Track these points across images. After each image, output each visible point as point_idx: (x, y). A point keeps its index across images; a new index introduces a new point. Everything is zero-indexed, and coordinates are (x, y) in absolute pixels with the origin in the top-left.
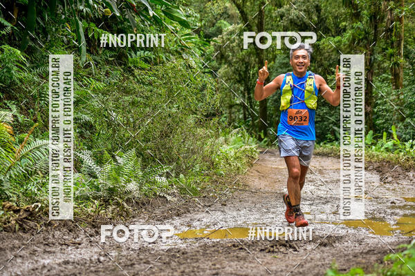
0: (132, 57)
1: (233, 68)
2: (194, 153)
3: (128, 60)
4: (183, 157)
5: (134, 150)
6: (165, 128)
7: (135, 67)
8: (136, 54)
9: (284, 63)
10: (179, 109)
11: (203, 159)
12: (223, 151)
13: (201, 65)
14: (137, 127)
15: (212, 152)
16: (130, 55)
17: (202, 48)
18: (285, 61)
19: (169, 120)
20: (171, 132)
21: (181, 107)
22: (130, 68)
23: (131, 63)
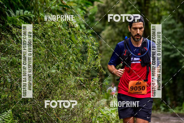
0: (11, 16)
1: (117, 30)
2: (74, 115)
3: (6, 18)
4: (63, 119)
5: (10, 111)
6: (44, 89)
7: (14, 25)
8: (15, 12)
9: (169, 25)
10: (58, 69)
11: (83, 121)
12: (105, 113)
13: (83, 26)
14: (15, 88)
15: (92, 114)
16: (9, 13)
17: (85, 8)
18: (171, 22)
19: (48, 80)
20: (50, 93)
21: (60, 67)
22: (8, 26)
23: (10, 22)
